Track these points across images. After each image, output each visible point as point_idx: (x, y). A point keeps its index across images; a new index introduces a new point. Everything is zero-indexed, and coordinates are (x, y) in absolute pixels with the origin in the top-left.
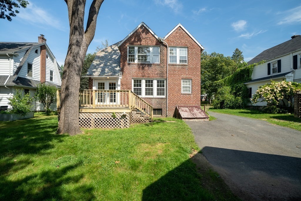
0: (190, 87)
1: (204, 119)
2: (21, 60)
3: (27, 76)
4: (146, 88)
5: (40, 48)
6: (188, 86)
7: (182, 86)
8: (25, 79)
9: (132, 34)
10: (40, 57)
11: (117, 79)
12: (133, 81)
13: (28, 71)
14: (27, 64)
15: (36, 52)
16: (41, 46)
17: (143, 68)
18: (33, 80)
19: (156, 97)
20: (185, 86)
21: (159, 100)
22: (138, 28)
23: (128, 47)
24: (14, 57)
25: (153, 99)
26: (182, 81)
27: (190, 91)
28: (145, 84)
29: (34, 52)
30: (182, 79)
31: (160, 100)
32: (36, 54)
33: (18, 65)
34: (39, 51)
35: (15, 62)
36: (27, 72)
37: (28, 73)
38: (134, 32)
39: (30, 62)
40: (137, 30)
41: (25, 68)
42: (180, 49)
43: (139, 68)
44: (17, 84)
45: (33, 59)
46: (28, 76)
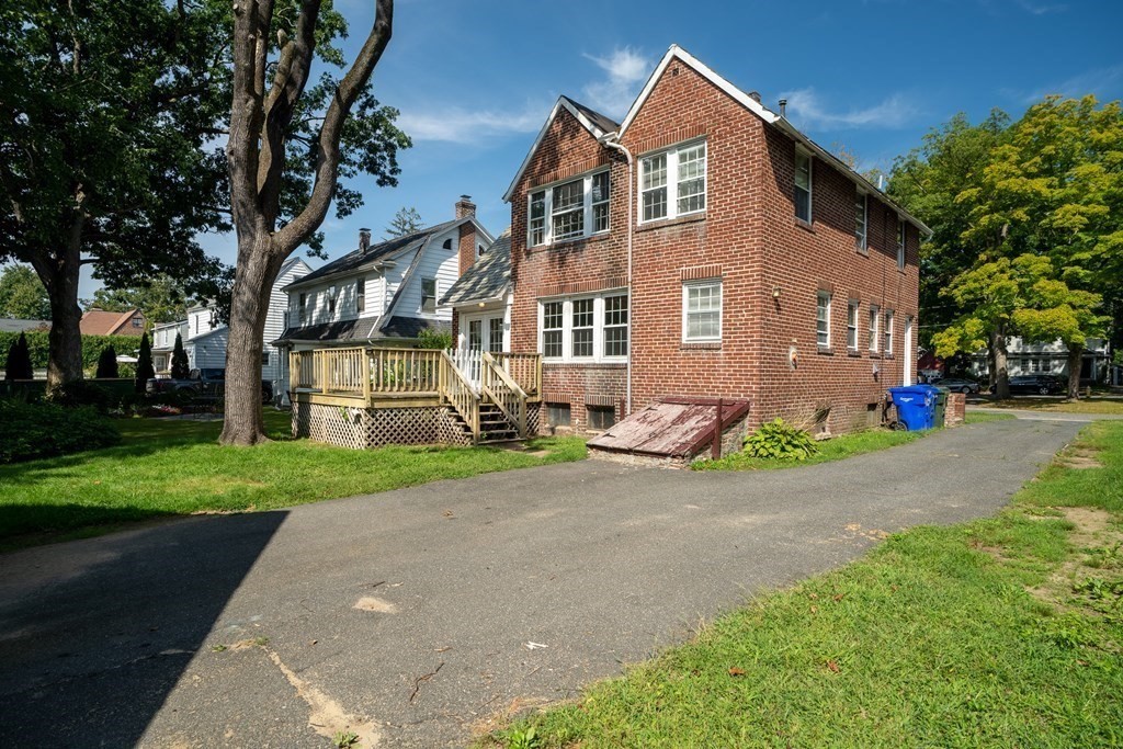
0: (716, 315)
1: (662, 461)
2: (403, 275)
3: (418, 311)
4: (573, 331)
5: (457, 233)
6: (710, 309)
7: (685, 310)
8: (415, 319)
9: (534, 148)
10: (457, 256)
11: (502, 305)
12: (541, 309)
13: (424, 299)
14: (420, 283)
15: (448, 245)
16: (460, 227)
17: (562, 260)
18: (436, 321)
19: (602, 362)
20: (699, 310)
21: (605, 371)
22: (549, 124)
23: (530, 197)
24: (386, 272)
25: (589, 371)
26: (685, 290)
27: (716, 333)
28: (572, 314)
29: (441, 248)
30: (683, 281)
31: (609, 372)
32: (447, 252)
33: (395, 287)
34: (455, 244)
35: (389, 281)
36: (420, 301)
37: (423, 304)
38: (539, 141)
39: (428, 275)
40: (548, 132)
41: (417, 291)
42: (681, 152)
43: (552, 260)
44: (388, 335)
45: (435, 266)
46: (423, 310)
